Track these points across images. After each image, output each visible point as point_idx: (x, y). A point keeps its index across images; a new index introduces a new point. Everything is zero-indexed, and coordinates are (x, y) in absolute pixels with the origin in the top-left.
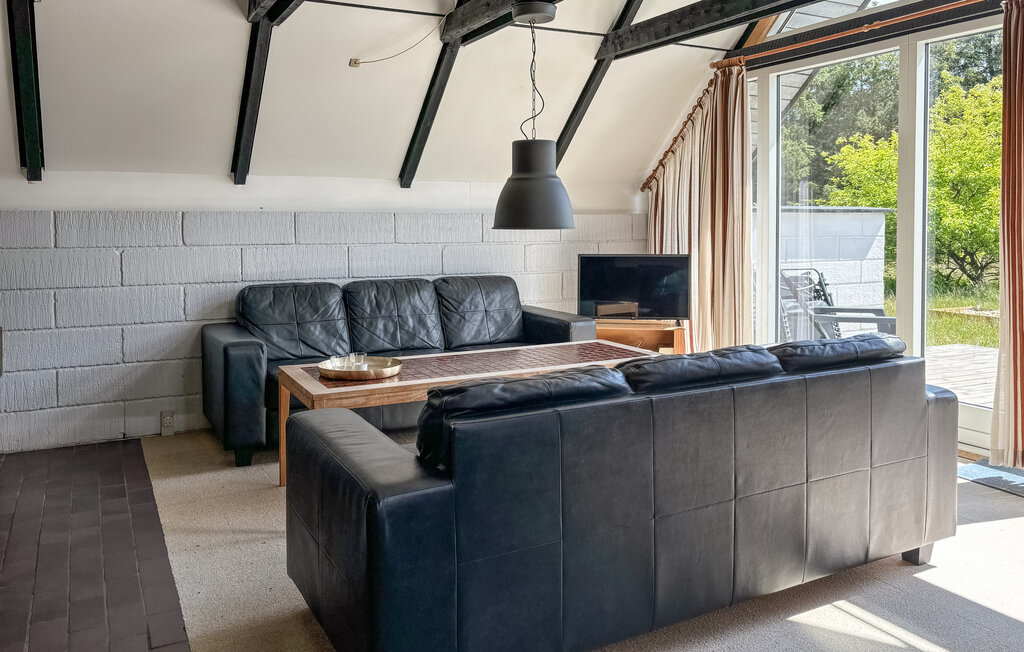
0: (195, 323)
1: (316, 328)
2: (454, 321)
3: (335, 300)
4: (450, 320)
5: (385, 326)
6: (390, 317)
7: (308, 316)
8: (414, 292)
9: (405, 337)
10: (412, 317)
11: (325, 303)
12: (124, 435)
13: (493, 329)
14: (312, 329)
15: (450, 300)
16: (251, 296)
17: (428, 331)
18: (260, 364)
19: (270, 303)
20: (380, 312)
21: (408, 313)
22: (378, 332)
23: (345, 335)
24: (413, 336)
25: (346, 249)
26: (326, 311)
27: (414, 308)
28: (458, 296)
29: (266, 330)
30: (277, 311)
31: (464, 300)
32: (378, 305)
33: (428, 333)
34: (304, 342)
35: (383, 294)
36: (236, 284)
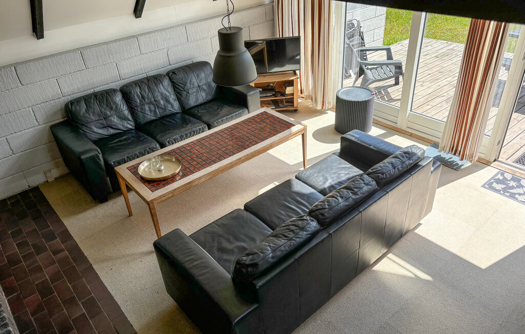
0: (45, 125)
1: (114, 118)
2: (184, 96)
3: (118, 98)
4: (181, 95)
5: (150, 108)
6: (151, 103)
7: (108, 112)
8: (160, 84)
9: (161, 111)
10: (162, 99)
11: (115, 103)
12: (29, 186)
13: (204, 94)
14: (112, 119)
15: (179, 84)
16: (73, 108)
17: (172, 105)
18: (100, 159)
19: (86, 110)
20: (145, 101)
21: (159, 98)
22: (147, 112)
23: (130, 117)
24: (165, 109)
25: (115, 65)
26: (117, 107)
27: (162, 94)
28: (183, 81)
29: (89, 126)
30: (91, 114)
31: (186, 83)
32: (143, 97)
33: (172, 106)
34: (111, 127)
35: (144, 90)
36: (60, 99)
